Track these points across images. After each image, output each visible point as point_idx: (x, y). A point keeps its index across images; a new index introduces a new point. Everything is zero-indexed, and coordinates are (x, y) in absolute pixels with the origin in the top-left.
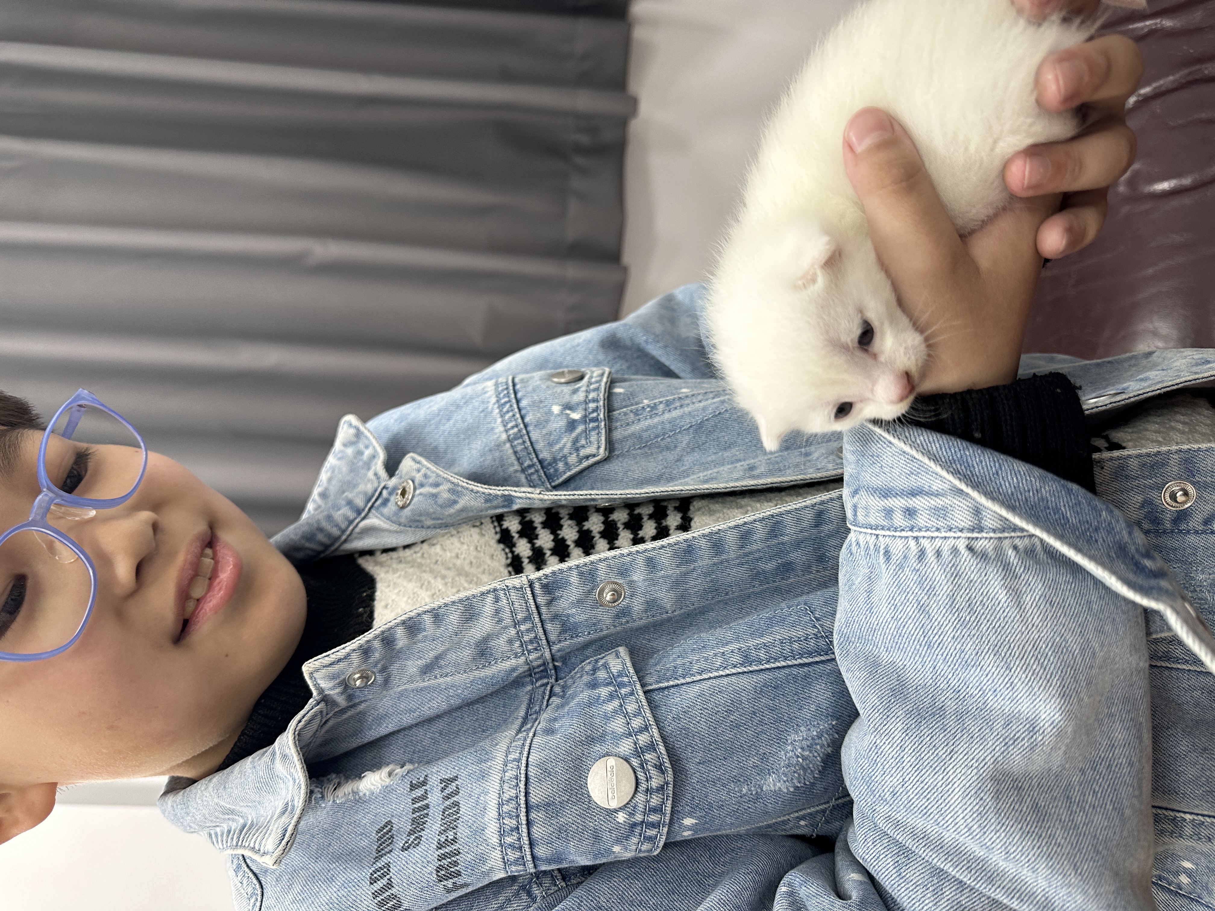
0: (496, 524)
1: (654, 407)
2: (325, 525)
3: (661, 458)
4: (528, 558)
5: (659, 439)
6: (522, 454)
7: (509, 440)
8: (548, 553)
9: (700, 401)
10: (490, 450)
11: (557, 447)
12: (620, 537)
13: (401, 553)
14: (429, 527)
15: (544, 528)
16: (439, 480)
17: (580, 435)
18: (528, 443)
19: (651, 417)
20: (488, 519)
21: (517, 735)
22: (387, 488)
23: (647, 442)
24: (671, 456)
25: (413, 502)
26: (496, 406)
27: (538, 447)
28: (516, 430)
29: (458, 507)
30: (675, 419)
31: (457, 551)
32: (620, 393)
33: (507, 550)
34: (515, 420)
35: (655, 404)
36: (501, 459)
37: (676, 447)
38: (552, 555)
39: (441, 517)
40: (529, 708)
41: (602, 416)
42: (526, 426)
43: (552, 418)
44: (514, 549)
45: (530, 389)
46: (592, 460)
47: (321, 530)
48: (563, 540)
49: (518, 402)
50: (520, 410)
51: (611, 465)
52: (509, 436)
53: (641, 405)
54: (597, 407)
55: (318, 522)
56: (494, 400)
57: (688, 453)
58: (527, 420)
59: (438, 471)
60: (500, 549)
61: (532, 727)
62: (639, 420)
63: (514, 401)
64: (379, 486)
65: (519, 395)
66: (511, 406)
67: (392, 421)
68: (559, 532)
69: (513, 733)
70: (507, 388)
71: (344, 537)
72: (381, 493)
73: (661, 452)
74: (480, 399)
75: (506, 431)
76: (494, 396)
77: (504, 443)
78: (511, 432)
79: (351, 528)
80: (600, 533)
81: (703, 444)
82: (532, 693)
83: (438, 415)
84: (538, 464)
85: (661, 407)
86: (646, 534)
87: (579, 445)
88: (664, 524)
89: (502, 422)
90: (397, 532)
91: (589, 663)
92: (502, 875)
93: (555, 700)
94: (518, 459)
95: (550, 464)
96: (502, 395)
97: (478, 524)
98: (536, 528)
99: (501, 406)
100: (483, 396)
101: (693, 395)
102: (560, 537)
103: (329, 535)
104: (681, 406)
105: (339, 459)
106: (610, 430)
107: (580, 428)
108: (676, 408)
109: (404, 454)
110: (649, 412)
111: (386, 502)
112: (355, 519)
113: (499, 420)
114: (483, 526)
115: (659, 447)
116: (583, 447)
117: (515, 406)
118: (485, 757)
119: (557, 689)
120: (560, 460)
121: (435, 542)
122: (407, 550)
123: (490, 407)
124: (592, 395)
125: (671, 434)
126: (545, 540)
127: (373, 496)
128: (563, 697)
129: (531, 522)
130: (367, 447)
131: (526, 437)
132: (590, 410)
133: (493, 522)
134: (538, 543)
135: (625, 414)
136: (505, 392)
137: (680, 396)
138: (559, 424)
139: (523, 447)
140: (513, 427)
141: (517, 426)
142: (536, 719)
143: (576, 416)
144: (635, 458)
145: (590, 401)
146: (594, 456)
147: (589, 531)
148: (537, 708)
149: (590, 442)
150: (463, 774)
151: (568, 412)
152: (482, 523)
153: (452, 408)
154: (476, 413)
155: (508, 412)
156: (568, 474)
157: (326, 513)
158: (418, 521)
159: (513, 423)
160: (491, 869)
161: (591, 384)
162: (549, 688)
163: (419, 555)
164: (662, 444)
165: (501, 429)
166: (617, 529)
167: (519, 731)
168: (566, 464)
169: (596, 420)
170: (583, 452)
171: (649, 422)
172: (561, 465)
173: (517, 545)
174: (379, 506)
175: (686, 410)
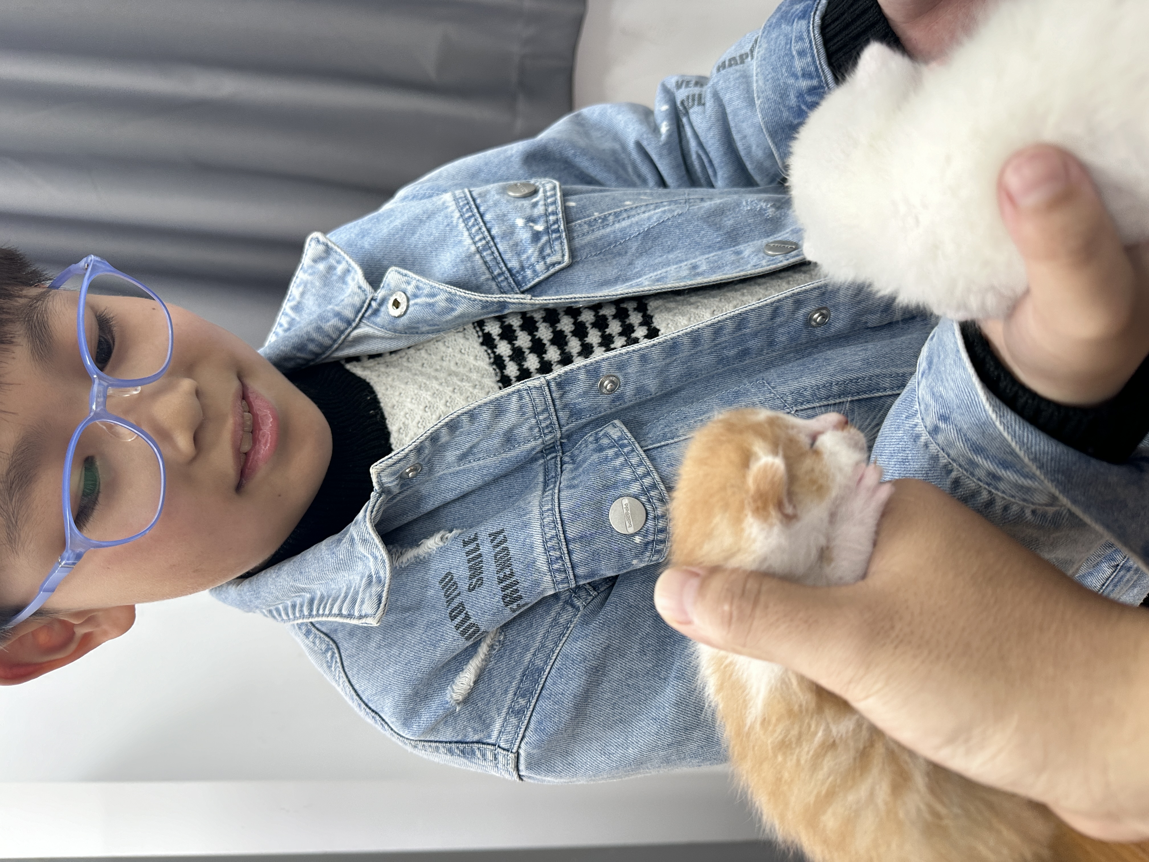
0: (478, 329)
1: (605, 219)
2: (315, 335)
3: (615, 263)
4: (509, 356)
5: (612, 247)
6: (491, 264)
7: (478, 251)
8: (527, 351)
9: (644, 212)
10: (462, 261)
11: (524, 256)
12: (589, 335)
13: (388, 358)
14: (422, 333)
15: (522, 330)
16: (436, 290)
17: (544, 245)
18: (496, 254)
19: (603, 228)
20: (471, 325)
21: (543, 494)
22: (375, 300)
23: (601, 249)
24: (624, 261)
25: (409, 312)
26: (461, 220)
27: (506, 257)
28: (484, 242)
29: (456, 313)
30: (625, 228)
31: (442, 354)
32: (573, 207)
33: (489, 351)
34: (482, 233)
35: (605, 216)
36: (473, 268)
37: (626, 253)
38: (530, 353)
39: (438, 323)
40: (545, 476)
41: (562, 227)
42: (493, 238)
43: (517, 230)
44: (495, 350)
45: (491, 203)
46: (558, 267)
47: (312, 340)
48: (540, 340)
49: (482, 216)
50: (485, 223)
51: (574, 271)
52: (478, 248)
53: (593, 217)
54: (557, 219)
55: (308, 333)
56: (457, 214)
57: (637, 257)
58: (494, 232)
59: (431, 283)
60: (483, 350)
61: (555, 486)
62: (593, 230)
63: (478, 215)
64: (366, 299)
65: (482, 209)
66: (476, 220)
67: (353, 235)
68: (535, 333)
69: (540, 493)
70: (468, 203)
71: (336, 346)
72: (370, 305)
73: (614, 258)
74: (442, 213)
75: (475, 243)
76: (457, 211)
77: (474, 254)
78: (479, 244)
79: (343, 337)
80: (571, 332)
81: (650, 249)
82: (545, 464)
83: (402, 229)
84: (507, 272)
85: (611, 218)
86: (612, 331)
87: (545, 253)
88: (628, 322)
89: (470, 234)
90: (391, 338)
91: (590, 436)
92: (552, 592)
93: (568, 467)
94: (488, 268)
95: (518, 272)
96: (464, 210)
97: (461, 330)
98: (515, 331)
99: (466, 221)
100: (446, 211)
101: (636, 207)
102: (537, 337)
103: (320, 345)
104: (629, 217)
105: (311, 274)
106: (570, 240)
107: (544, 239)
108: (624, 219)
109: (386, 269)
110: (601, 223)
111: (376, 312)
112: (346, 329)
113: (466, 233)
114: (466, 332)
115: (612, 253)
116: (549, 255)
117: (480, 220)
118: (524, 513)
119: (566, 459)
120: (528, 268)
121: (421, 347)
122: (393, 355)
123: (455, 222)
124: (551, 209)
125: (622, 242)
126: (523, 340)
127: (362, 307)
128: (574, 463)
129: (510, 326)
130: (339, 262)
131: (494, 249)
132: (551, 222)
133: (475, 328)
134: (518, 343)
135: (580, 225)
136: (467, 207)
137: (626, 208)
138: (524, 235)
139: (492, 257)
140: (480, 240)
141: (484, 238)
142: (556, 482)
143: (540, 227)
144: (593, 264)
145: (550, 214)
146: (559, 263)
147: (562, 332)
148: (554, 474)
149: (555, 251)
150: (508, 527)
151: (531, 224)
152: (464, 329)
153: (415, 223)
154: (441, 227)
155: (473, 225)
156: (537, 280)
157: (314, 325)
158: (414, 328)
159: (481, 236)
160: (544, 590)
161: (548, 198)
162: (559, 459)
163: (405, 359)
164: (615, 251)
165: (470, 241)
166: (587, 328)
167: (544, 491)
168: (534, 271)
169: (557, 231)
170: (549, 260)
171: (602, 232)
172: (529, 273)
173: (498, 347)
174: (370, 316)
175: (634, 220)
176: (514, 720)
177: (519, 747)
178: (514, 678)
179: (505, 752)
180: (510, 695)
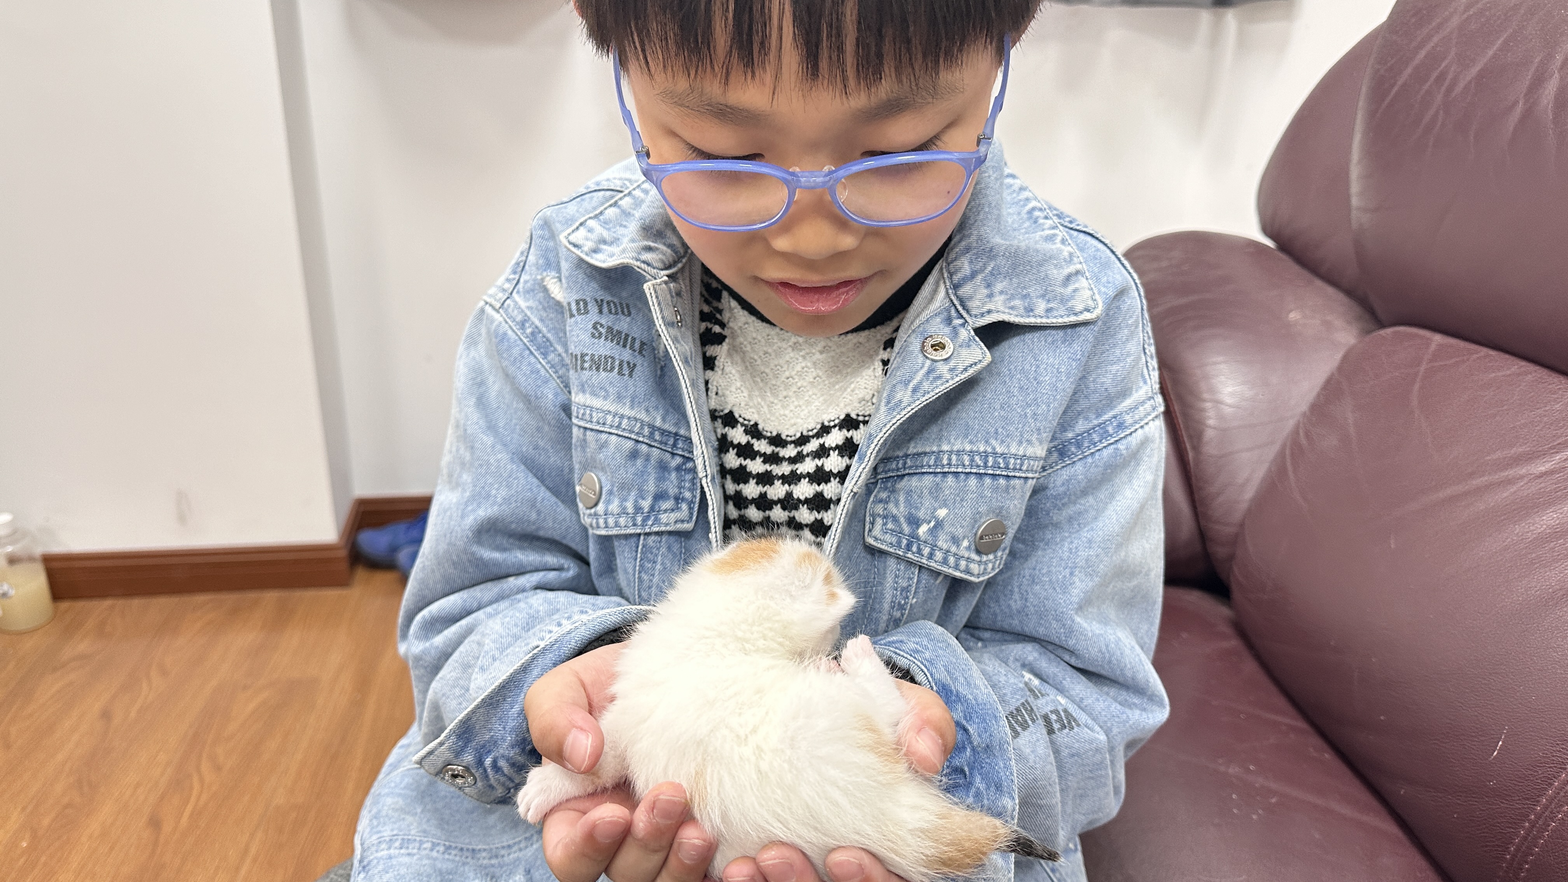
6: (920, 461)
7: (939, 452)
18: (926, 470)
27: (916, 479)
28: (946, 462)
34: (957, 465)
42: (944, 474)
43: (936, 506)
46: (868, 528)
50: (968, 474)
52: (943, 454)
56: (1001, 449)
63: (983, 471)
65: (987, 479)
70: (1008, 468)
75: (952, 453)
77: (939, 446)
78: (946, 457)
84: (903, 472)
96: (1001, 460)
106: (893, 557)
111: (948, 321)
117: (974, 470)
120: (889, 497)
124: (939, 555)
131: (933, 470)
132: (922, 547)
133: (867, 415)
138: (925, 510)
145: (933, 550)
168: (881, 502)
172: (884, 495)
176: (519, 318)
177: (502, 316)
178: (549, 331)
179: (502, 301)
180: (537, 323)
